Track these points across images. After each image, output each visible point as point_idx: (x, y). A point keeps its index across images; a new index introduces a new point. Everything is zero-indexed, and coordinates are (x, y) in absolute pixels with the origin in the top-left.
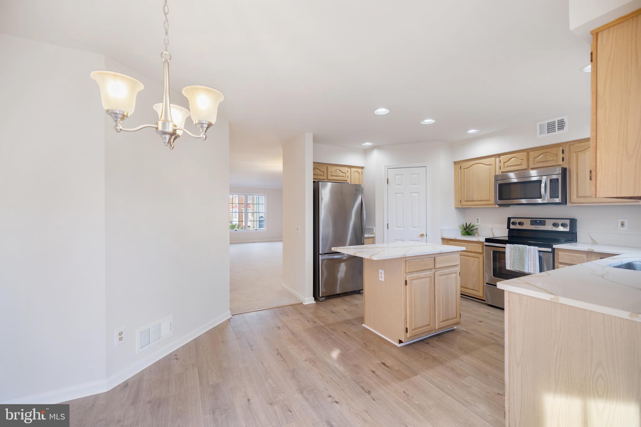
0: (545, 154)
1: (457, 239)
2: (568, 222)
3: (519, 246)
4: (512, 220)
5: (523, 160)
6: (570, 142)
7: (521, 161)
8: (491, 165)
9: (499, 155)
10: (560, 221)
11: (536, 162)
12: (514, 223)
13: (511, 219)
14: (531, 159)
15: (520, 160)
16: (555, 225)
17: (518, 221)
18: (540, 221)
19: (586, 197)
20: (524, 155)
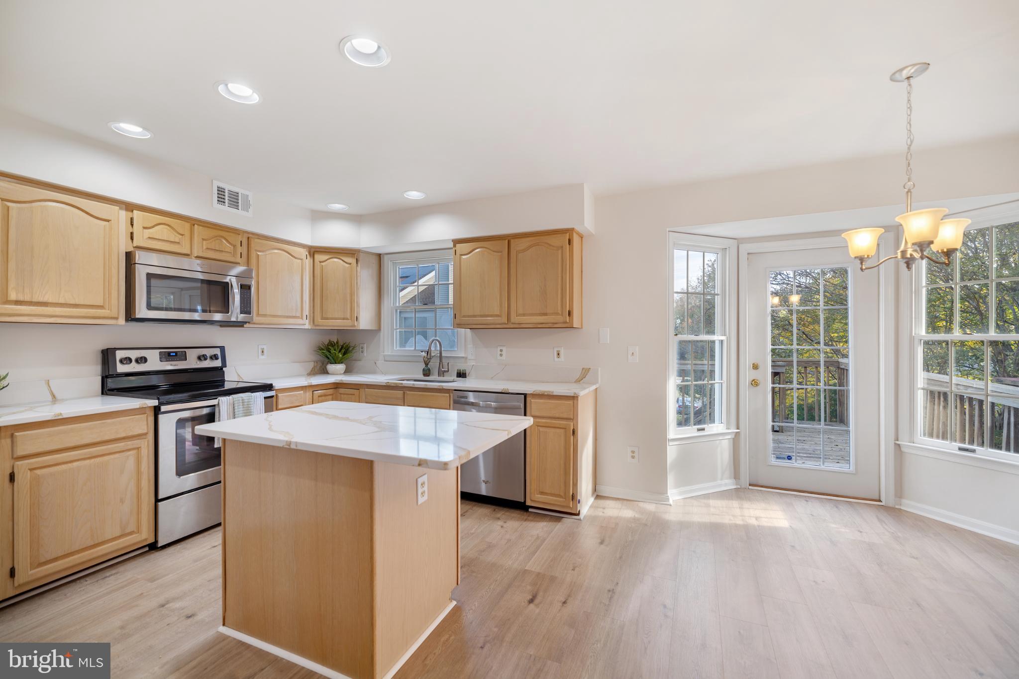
0: (218, 238)
2: (217, 351)
3: (242, 397)
4: (120, 355)
5: (182, 235)
6: (253, 234)
7: (181, 236)
8: (108, 221)
9: (130, 207)
10: (209, 352)
11: (204, 247)
12: (126, 361)
13: (118, 352)
14: (196, 239)
15: (177, 235)
16: (201, 358)
17: (134, 355)
18: (176, 353)
19: (265, 316)
20: (185, 227)
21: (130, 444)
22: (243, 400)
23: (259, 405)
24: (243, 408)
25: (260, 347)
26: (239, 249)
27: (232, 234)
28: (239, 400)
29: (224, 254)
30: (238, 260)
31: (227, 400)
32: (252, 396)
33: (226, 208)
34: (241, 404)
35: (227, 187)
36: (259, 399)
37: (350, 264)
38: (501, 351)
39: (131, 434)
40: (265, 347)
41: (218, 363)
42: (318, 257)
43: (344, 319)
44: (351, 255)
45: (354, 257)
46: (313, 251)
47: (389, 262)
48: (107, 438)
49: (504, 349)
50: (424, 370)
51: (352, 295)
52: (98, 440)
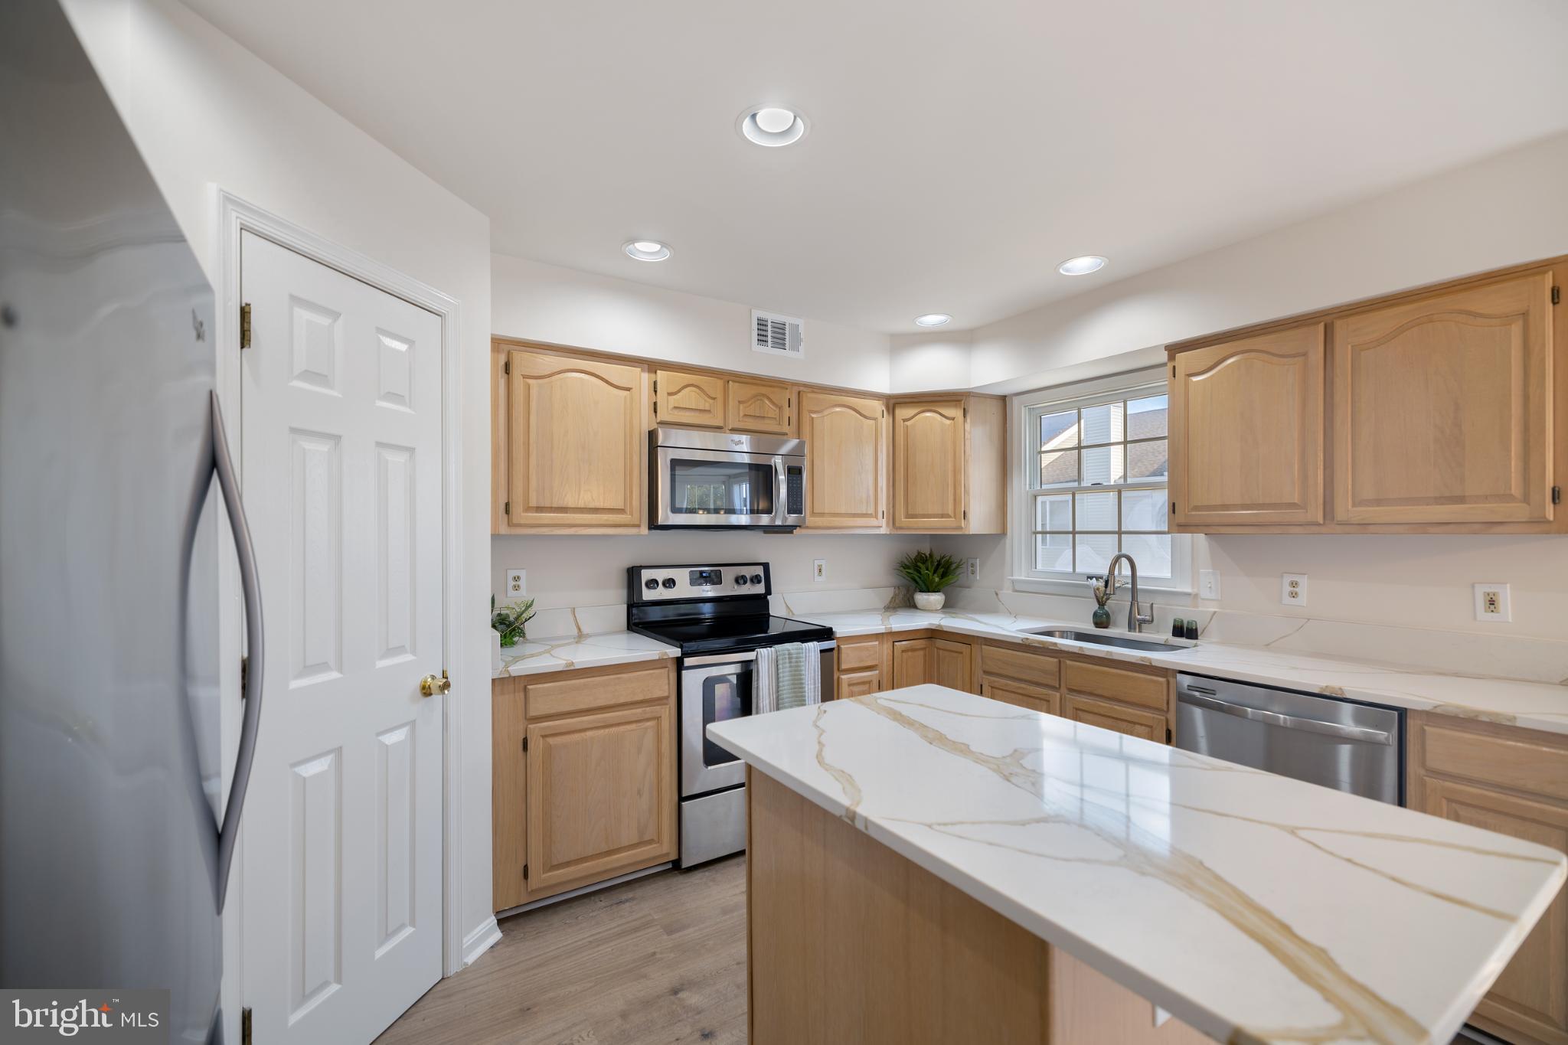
0: (759, 398)
1: (577, 667)
2: (760, 571)
4: (646, 575)
5: (714, 399)
6: (806, 385)
7: (711, 401)
8: (629, 389)
9: (652, 366)
10: (749, 572)
11: (742, 414)
12: (652, 584)
13: (644, 572)
14: (732, 403)
15: (707, 399)
16: (740, 580)
17: (661, 575)
18: (709, 572)
19: (822, 514)
20: (714, 386)
21: (649, 711)
22: (789, 654)
23: (813, 663)
24: (790, 667)
25: (817, 563)
26: (787, 412)
27: (776, 389)
28: (784, 654)
29: (767, 421)
30: (785, 429)
31: (768, 653)
32: (802, 649)
33: (769, 350)
34: (787, 661)
35: (771, 317)
36: (813, 654)
37: (953, 419)
38: (1294, 584)
39: (648, 696)
40: (823, 563)
41: (760, 589)
42: (902, 413)
43: (943, 516)
44: (954, 403)
45: (960, 407)
46: (894, 403)
47: (1023, 409)
48: (622, 700)
49: (1304, 582)
50: (1095, 615)
51: (956, 472)
52: (612, 702)
